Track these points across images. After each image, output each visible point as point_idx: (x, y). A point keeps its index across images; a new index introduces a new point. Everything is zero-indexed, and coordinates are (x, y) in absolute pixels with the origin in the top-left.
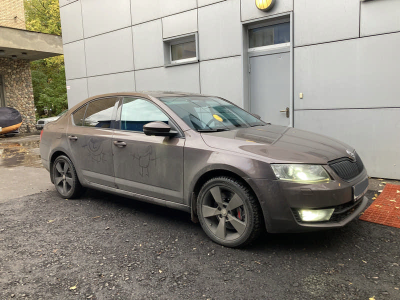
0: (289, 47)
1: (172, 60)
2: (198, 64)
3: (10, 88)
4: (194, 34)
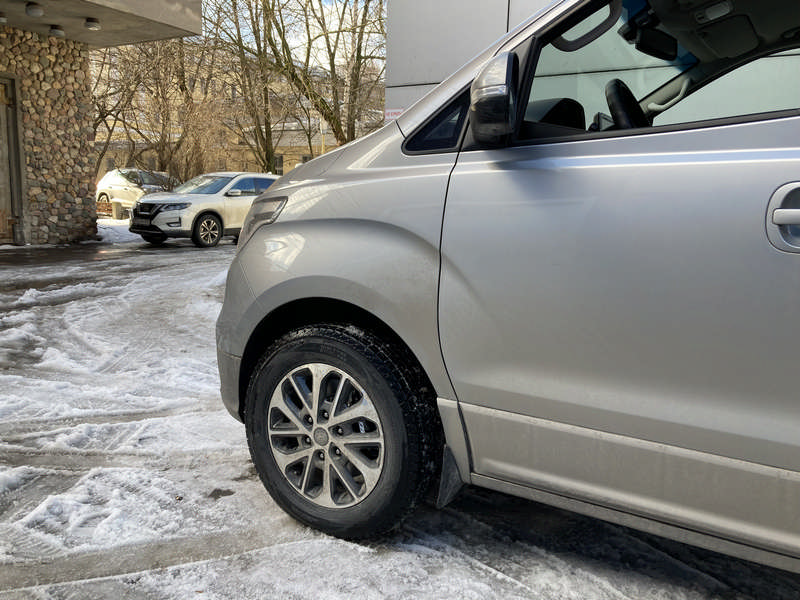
3: (36, 117)
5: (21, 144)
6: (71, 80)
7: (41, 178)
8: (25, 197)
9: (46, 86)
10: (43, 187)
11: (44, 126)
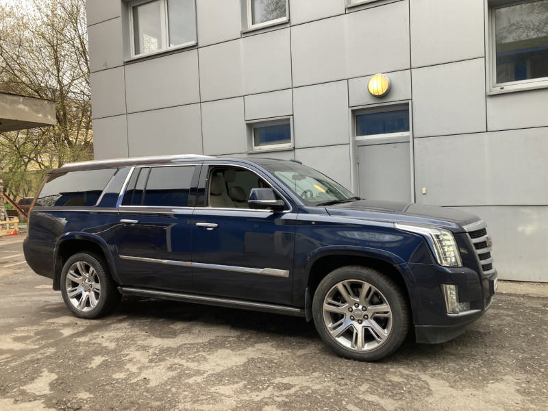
0: (408, 137)
1: (255, 145)
2: (293, 153)
4: (288, 117)
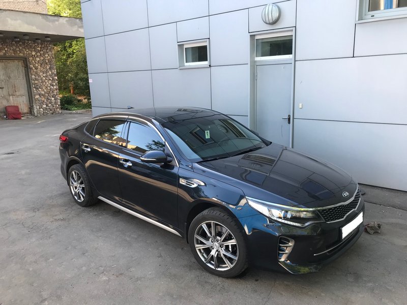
0: (291, 59)
1: (186, 62)
2: (209, 69)
3: (35, 70)
4: (206, 40)
5: (31, 81)
6: (47, 55)
7: (39, 92)
8: (33, 99)
9: (38, 59)
10: (39, 95)
11: (38, 73)
